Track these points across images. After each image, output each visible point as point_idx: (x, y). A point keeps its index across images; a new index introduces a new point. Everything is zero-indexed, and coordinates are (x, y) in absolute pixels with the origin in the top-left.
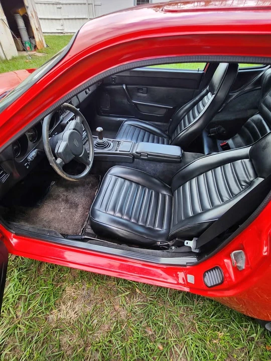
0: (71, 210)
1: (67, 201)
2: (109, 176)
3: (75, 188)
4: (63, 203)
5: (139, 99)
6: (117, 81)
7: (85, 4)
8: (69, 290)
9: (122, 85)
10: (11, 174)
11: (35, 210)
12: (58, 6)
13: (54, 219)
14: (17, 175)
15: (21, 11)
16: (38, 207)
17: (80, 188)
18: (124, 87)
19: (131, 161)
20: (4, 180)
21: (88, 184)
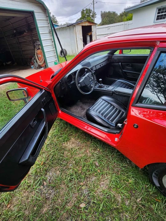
0: (82, 110)
1: (81, 107)
2: (100, 99)
3: (86, 104)
4: (80, 108)
5: (128, 69)
6: (117, 61)
7: (123, 25)
8: (73, 139)
9: (119, 63)
10: (65, 88)
11: (70, 107)
12: (109, 28)
13: (75, 112)
14: (67, 89)
15: (89, 34)
16: (71, 107)
17: (88, 104)
18: (120, 64)
19: (111, 94)
20: (63, 89)
21: (92, 103)
